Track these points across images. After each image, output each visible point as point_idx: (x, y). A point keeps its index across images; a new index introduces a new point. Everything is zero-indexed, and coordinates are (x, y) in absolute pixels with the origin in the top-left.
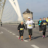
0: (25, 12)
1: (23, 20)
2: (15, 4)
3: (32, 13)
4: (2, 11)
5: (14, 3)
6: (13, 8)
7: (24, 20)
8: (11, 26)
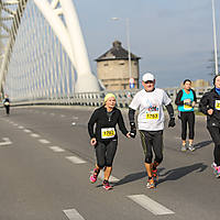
0: (105, 55)
1: (96, 89)
2: (63, 19)
3: (136, 59)
4: (6, 49)
5: (61, 16)
6: (57, 39)
7: (102, 89)
8: (44, 113)
